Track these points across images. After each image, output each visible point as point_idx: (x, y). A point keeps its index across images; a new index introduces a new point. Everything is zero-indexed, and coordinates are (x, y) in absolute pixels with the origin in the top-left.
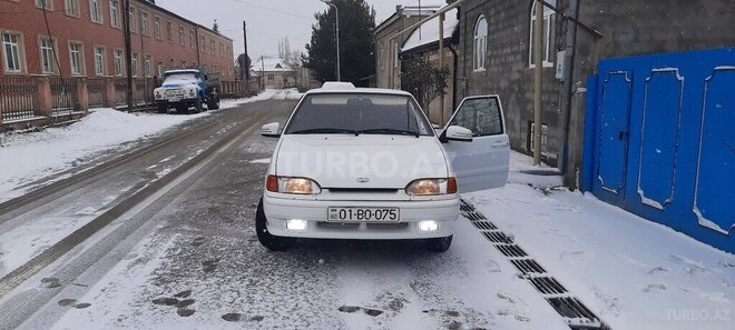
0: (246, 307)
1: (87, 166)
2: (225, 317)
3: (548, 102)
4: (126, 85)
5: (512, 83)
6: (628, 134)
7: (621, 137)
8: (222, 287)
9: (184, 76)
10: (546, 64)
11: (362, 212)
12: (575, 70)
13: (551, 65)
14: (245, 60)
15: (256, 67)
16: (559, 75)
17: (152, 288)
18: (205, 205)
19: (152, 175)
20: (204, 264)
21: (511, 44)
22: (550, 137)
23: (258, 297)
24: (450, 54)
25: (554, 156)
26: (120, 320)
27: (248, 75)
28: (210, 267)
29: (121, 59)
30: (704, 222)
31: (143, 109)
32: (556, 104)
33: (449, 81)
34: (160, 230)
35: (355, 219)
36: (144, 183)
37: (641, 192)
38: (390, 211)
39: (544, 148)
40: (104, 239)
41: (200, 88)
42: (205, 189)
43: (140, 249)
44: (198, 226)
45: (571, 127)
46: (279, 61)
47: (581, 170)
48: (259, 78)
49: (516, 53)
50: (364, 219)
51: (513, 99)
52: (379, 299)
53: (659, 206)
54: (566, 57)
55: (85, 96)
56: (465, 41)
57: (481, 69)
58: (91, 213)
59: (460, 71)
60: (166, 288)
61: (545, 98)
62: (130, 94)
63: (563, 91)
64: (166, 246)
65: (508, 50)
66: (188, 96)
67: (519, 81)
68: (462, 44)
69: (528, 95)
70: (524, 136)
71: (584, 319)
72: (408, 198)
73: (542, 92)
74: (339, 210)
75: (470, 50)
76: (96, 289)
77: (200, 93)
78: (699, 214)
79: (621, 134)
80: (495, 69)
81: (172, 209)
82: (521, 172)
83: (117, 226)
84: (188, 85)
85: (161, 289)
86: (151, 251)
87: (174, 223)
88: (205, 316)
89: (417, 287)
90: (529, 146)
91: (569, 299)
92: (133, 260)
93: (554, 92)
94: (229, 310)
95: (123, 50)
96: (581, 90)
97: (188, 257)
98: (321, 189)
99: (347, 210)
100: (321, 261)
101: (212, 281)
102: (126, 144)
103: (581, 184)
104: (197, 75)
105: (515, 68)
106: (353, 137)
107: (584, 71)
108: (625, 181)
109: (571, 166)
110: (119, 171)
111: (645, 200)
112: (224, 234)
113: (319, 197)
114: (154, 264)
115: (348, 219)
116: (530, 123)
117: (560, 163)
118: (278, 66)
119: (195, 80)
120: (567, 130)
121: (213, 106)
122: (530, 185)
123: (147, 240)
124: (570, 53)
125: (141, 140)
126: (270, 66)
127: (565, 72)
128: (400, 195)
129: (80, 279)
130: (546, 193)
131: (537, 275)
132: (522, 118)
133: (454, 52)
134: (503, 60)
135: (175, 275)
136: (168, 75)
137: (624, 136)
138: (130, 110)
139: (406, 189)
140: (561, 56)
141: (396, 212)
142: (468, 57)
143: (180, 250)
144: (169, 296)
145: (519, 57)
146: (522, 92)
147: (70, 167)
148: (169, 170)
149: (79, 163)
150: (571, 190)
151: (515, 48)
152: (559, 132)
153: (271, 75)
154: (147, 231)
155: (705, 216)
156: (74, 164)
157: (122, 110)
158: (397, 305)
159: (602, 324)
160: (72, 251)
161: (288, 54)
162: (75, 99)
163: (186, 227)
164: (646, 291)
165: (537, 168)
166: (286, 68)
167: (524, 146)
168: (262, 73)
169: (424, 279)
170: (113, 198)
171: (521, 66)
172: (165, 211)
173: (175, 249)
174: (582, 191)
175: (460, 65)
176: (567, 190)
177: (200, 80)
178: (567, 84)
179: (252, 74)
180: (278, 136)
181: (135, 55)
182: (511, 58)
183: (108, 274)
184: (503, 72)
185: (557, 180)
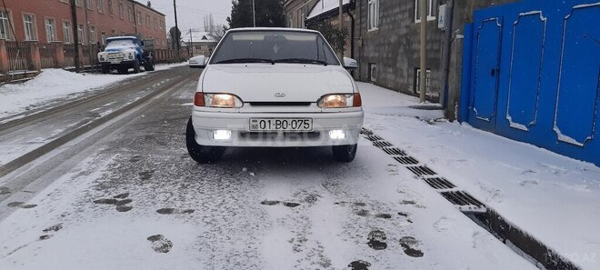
0: (179, 204)
1: (39, 109)
2: (160, 211)
3: (432, 50)
4: (73, 50)
5: (400, 37)
6: (498, 71)
7: (493, 74)
8: (157, 190)
9: (124, 42)
10: (430, 18)
11: (280, 122)
12: (454, 20)
13: (434, 18)
14: (176, 32)
15: (185, 38)
16: (441, 26)
17: (93, 192)
18: (142, 133)
19: (96, 114)
20: (140, 174)
21: (400, 5)
22: (432, 79)
23: (188, 196)
24: (348, 19)
25: (436, 95)
26: (63, 216)
27: (179, 46)
28: (146, 176)
29: (68, 29)
30: (563, 138)
31: (89, 71)
32: (438, 51)
33: (348, 40)
34: (102, 152)
35: (273, 128)
36: (89, 120)
37: (509, 118)
38: (304, 121)
39: (428, 89)
40: (51, 159)
41: (137, 52)
42: (143, 124)
43: (84, 164)
44: (136, 148)
45: (451, 69)
46: (205, 34)
47: (459, 105)
48: (188, 48)
49: (403, 12)
50: (282, 129)
51: (401, 50)
52: (296, 195)
53: (524, 128)
54: (447, 9)
55: (37, 59)
56: (361, 6)
57: (373, 29)
58: (40, 141)
59: (357, 32)
60: (107, 192)
61: (429, 47)
62: (77, 57)
63: (444, 38)
64: (107, 163)
65: (397, 10)
66: (126, 59)
67: (406, 34)
68: (358, 10)
69: (415, 46)
70: (411, 81)
71: (472, 206)
72: (319, 110)
73: (427, 42)
74: (259, 121)
75: (364, 14)
76: (43, 194)
77: (138, 56)
78: (558, 131)
79: (493, 71)
80: (386, 27)
81: (113, 137)
82: (410, 107)
83: (63, 150)
84: (127, 49)
85: (102, 193)
86: (93, 166)
87: (114, 147)
88: (142, 211)
89: (328, 186)
90: (415, 89)
91: (458, 192)
92: (77, 173)
93: (436, 41)
94: (164, 206)
95: (70, 21)
96: (459, 36)
97: (126, 170)
98: (243, 103)
99: (266, 121)
100: (244, 169)
101: (148, 186)
102: (73, 94)
103: (459, 116)
104: (135, 41)
105: (403, 24)
106: (270, 65)
107: (461, 20)
108: (496, 110)
109: (451, 102)
110: (66, 113)
111: (513, 125)
112: (159, 153)
113: (241, 110)
114: (97, 175)
115: (267, 128)
116: (416, 69)
117: (441, 100)
118: (204, 38)
119: (133, 46)
120: (447, 71)
121: (149, 68)
122: (418, 118)
123: (90, 159)
124: (450, 5)
125: (86, 92)
126: (197, 38)
127: (446, 21)
128: (313, 108)
129: (28, 187)
130: (431, 123)
131: (430, 176)
132: (410, 66)
133: (351, 16)
134: (393, 19)
135: (114, 183)
136: (110, 41)
137: (495, 72)
138: (77, 70)
139: (318, 102)
140: (442, 9)
141: (310, 122)
142: (363, 20)
143: (119, 165)
144: (109, 197)
145: (407, 15)
146: (409, 43)
147: (24, 110)
148: (110, 111)
149: (32, 108)
150: (451, 121)
151: (403, 8)
152: (441, 74)
153: (198, 46)
154: (90, 153)
155: (563, 133)
156: (27, 108)
157: (71, 70)
158: (312, 199)
159: (488, 210)
160: (22, 168)
161: (212, 27)
162: (29, 60)
163: (125, 149)
164: (522, 185)
165: (422, 104)
166: (210, 40)
167: (411, 89)
168: (190, 44)
169: (334, 181)
170: (60, 131)
171: (408, 22)
172: (105, 139)
173: (114, 165)
174: (460, 121)
175: (357, 27)
176: (448, 121)
177: (137, 46)
178: (447, 33)
179: (183, 45)
180: (203, 67)
181: (81, 26)
182: (400, 16)
183: (55, 183)
184: (393, 29)
185: (439, 113)
